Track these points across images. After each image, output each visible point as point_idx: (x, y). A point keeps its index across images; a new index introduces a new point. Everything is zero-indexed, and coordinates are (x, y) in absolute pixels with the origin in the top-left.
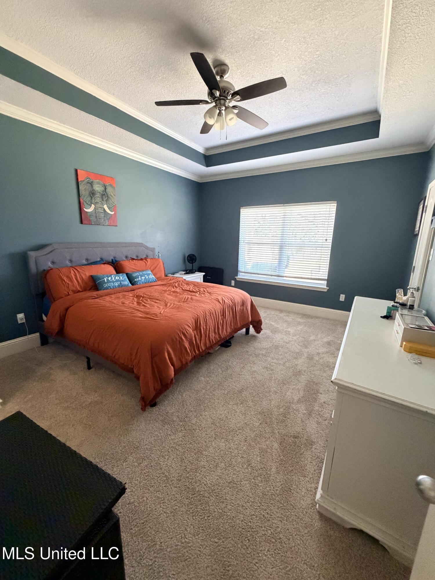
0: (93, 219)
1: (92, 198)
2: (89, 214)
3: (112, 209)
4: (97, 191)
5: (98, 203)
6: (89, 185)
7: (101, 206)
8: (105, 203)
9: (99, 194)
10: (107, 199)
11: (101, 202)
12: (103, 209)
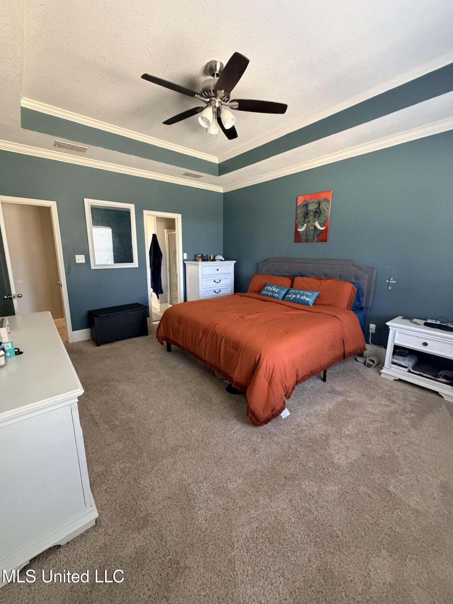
0: (303, 237)
1: (305, 218)
2: (301, 233)
3: (323, 225)
4: (311, 210)
5: (310, 221)
6: (305, 207)
7: (313, 224)
8: (317, 219)
9: (312, 212)
10: (320, 215)
11: (313, 220)
12: (313, 226)
